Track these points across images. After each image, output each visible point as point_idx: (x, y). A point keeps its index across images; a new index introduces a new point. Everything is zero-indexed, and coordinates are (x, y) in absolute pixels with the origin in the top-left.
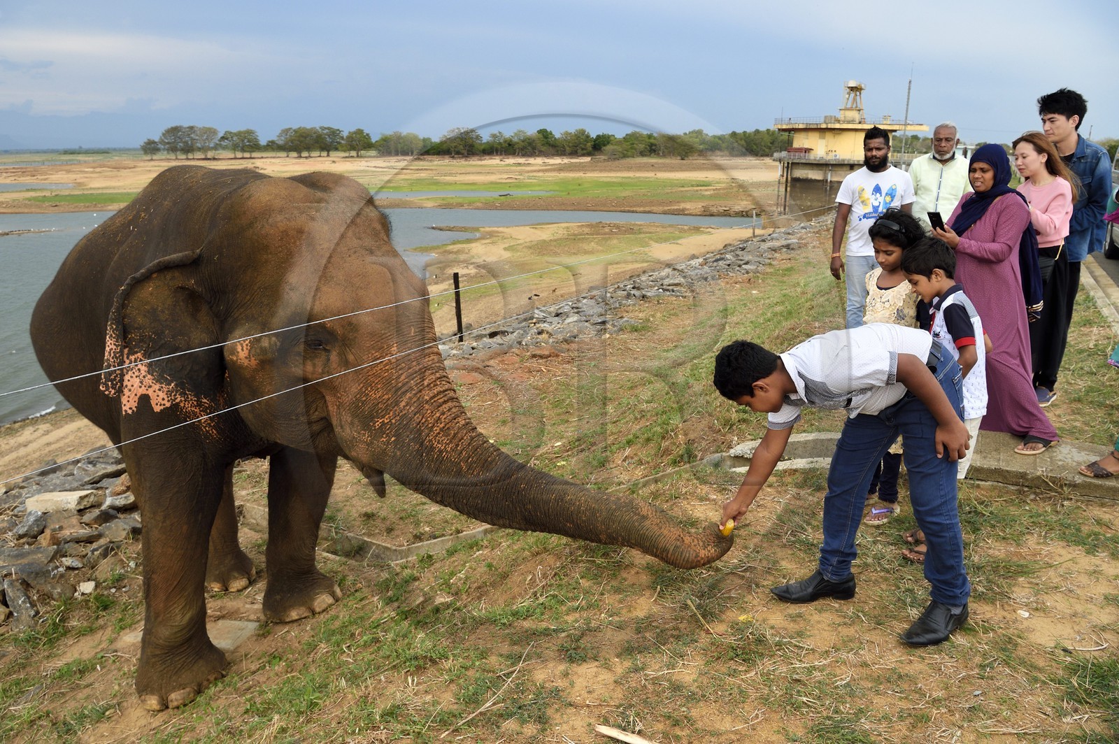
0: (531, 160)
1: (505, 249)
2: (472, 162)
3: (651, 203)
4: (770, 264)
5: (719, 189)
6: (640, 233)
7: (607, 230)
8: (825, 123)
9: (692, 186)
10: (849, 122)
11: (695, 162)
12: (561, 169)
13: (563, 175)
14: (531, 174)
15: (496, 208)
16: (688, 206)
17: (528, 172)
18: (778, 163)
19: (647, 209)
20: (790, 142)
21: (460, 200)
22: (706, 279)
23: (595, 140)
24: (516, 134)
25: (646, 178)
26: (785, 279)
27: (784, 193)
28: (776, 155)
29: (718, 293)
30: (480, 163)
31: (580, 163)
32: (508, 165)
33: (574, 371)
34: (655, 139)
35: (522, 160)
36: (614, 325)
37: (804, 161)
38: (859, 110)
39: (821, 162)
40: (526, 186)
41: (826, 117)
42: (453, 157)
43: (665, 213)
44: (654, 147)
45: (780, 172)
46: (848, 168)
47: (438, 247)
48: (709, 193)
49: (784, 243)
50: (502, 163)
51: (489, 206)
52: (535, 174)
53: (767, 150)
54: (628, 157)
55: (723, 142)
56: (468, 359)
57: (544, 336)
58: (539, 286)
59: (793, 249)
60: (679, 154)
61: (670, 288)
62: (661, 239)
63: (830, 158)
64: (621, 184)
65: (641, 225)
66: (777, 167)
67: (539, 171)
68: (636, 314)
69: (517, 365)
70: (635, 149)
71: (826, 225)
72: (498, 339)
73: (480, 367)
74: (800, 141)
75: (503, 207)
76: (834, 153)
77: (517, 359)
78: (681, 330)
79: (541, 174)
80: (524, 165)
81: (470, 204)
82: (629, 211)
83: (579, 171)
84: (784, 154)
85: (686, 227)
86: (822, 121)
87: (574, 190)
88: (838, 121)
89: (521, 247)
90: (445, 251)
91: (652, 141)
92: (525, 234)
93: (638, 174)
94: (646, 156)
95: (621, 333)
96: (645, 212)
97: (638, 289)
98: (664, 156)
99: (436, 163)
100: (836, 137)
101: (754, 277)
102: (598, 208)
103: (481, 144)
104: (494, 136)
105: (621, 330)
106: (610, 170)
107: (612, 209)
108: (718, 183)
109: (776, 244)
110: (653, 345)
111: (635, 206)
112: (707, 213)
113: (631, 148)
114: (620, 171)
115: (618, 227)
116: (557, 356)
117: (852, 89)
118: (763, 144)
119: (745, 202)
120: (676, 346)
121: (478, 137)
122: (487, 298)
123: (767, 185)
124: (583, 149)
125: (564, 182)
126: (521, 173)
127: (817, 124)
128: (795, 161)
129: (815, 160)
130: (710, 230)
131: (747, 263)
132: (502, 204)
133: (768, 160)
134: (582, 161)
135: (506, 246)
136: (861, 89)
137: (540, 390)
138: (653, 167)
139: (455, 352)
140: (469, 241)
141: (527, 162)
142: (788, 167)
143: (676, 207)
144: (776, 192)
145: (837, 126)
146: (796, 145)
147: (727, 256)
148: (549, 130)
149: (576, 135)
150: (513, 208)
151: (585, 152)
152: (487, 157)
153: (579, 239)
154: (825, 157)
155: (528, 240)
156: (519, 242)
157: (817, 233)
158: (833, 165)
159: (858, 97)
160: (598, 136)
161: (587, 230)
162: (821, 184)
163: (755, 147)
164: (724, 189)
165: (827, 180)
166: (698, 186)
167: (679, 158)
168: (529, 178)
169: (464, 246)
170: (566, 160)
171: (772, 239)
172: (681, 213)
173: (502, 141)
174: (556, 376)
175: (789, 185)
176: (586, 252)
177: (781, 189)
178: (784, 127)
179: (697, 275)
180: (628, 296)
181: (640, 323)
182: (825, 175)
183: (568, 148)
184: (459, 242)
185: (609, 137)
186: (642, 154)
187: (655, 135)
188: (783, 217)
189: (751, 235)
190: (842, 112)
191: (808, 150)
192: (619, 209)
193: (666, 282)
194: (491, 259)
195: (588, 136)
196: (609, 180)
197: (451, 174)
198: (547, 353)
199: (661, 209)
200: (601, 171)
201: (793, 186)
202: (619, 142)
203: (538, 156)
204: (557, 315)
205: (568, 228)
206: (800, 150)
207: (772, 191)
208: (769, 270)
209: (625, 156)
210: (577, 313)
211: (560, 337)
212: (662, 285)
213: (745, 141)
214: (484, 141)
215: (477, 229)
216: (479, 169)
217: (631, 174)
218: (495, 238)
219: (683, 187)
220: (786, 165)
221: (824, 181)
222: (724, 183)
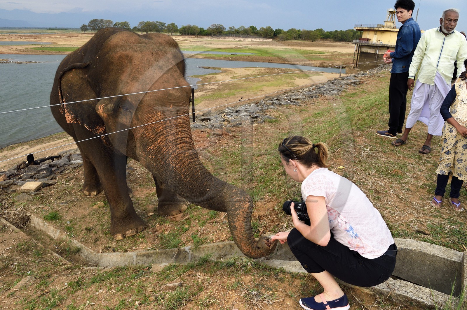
0: (246, 40)
1: (231, 78)
2: (221, 39)
3: (297, 61)
4: (345, 91)
5: (328, 56)
6: (291, 73)
7: (276, 71)
8: (377, 27)
9: (316, 53)
10: (388, 28)
11: (318, 43)
12: (259, 44)
13: (260, 46)
15: (229, 60)
16: (313, 62)
17: (245, 44)
18: (354, 45)
19: (295, 63)
20: (361, 36)
21: (214, 56)
22: (312, 97)
23: (275, 32)
24: (240, 28)
25: (296, 49)
26: (351, 99)
27: (356, 59)
28: (354, 41)
29: (317, 104)
30: (224, 40)
32: (236, 41)
34: (301, 32)
35: (242, 39)
37: (366, 44)
38: (393, 22)
39: (374, 45)
40: (243, 50)
41: (378, 25)
42: (212, 37)
43: (303, 65)
44: (300, 36)
45: (355, 49)
46: (386, 48)
47: (202, 76)
48: (323, 57)
49: (353, 81)
50: (234, 40)
51: (226, 59)
52: (247, 45)
53: (351, 39)
54: (289, 40)
55: (331, 35)
57: (226, 122)
59: (356, 84)
60: (311, 39)
62: (300, 76)
63: (379, 43)
64: (285, 51)
65: (292, 70)
66: (354, 47)
67: (249, 44)
70: (292, 36)
74: (365, 35)
76: (380, 41)
79: (250, 46)
80: (243, 41)
81: (218, 57)
82: (287, 64)
83: (267, 45)
84: (358, 41)
85: (311, 72)
86: (376, 26)
87: (264, 53)
88: (384, 27)
89: (238, 77)
90: (205, 78)
91: (300, 33)
92: (240, 72)
93: (293, 47)
94: (297, 39)
98: (305, 40)
99: (205, 39)
100: (382, 34)
101: (336, 97)
102: (274, 62)
103: (225, 31)
104: (230, 28)
106: (281, 45)
107: (279, 62)
108: (327, 53)
109: (349, 81)
110: (278, 130)
111: (289, 62)
112: (321, 66)
113: (290, 36)
114: (285, 46)
115: (281, 70)
117: (391, 13)
118: (349, 36)
119: (339, 62)
121: (224, 28)
122: (221, 99)
123: (349, 54)
124: (269, 35)
125: (260, 50)
126: (241, 45)
127: (374, 28)
128: (362, 44)
129: (372, 44)
130: (322, 73)
131: (333, 90)
132: (232, 58)
133: (350, 44)
134: (268, 40)
135: (232, 76)
138: (299, 45)
140: (216, 74)
141: (244, 40)
142: (359, 47)
143: (308, 63)
144: (353, 58)
145: (383, 29)
146: (364, 37)
147: (325, 86)
148: (255, 26)
149: (266, 29)
150: (236, 60)
151: (270, 36)
152: (227, 38)
153: (264, 75)
154: (376, 43)
155: (241, 74)
156: (237, 75)
157: (369, 77)
158: (379, 47)
160: (276, 30)
161: (267, 71)
162: (373, 55)
163: (345, 37)
164: (330, 55)
165: (376, 53)
166: (318, 54)
167: (311, 41)
168: (245, 47)
169: (214, 76)
170: (262, 40)
171: (347, 79)
172: (310, 65)
173: (234, 31)
175: (359, 55)
176: (266, 81)
177: (355, 57)
178: (359, 28)
179: (308, 94)
182: (376, 51)
183: (263, 35)
184: (212, 74)
185: (281, 30)
186: (295, 39)
187: (302, 30)
188: (355, 69)
189: (339, 76)
190: (385, 23)
191: (369, 40)
192: (283, 62)
194: (225, 82)
195: (272, 30)
196: (279, 49)
197: (211, 44)
199: (301, 63)
200: (276, 45)
201: (361, 56)
202: (285, 33)
203: (250, 38)
204: (237, 112)
205: (259, 70)
206: (365, 39)
207: (351, 57)
208: (344, 94)
209: (287, 39)
212: (290, 99)
213: (341, 35)
214: (226, 30)
215: (219, 69)
216: (223, 43)
217: (289, 47)
218: (227, 73)
219: (312, 54)
220: (358, 46)
222: (330, 53)
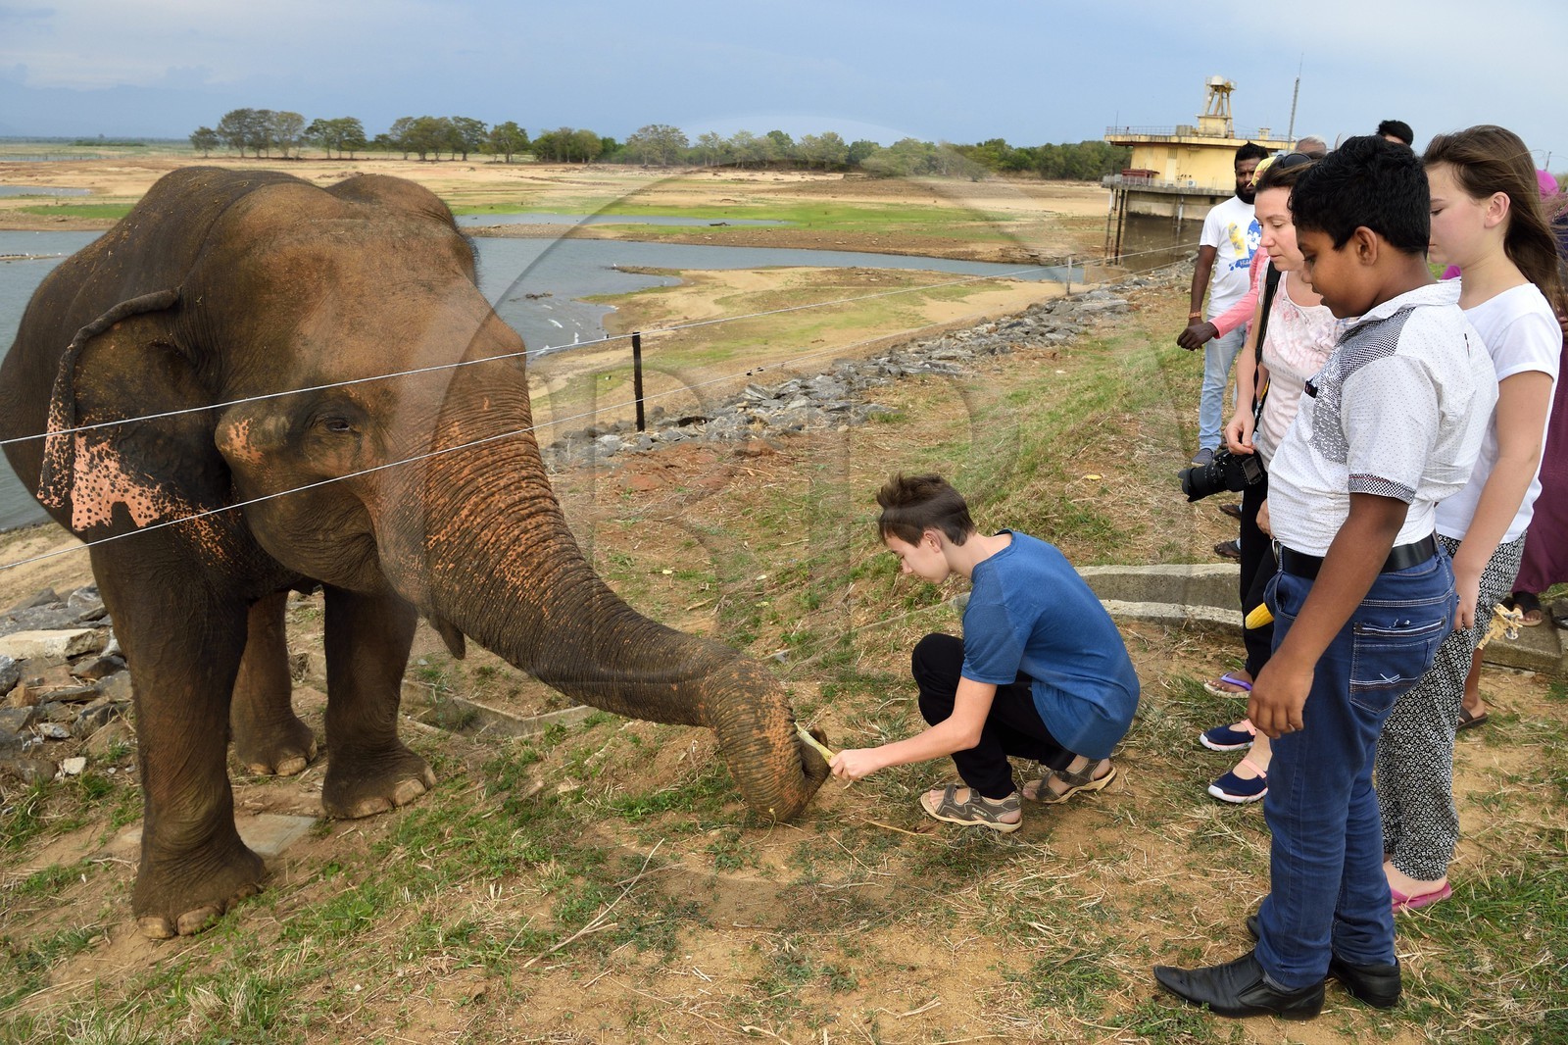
0: (758, 176)
1: (716, 302)
2: (673, 176)
3: (928, 243)
4: (1085, 333)
5: (1025, 226)
6: (910, 285)
7: (863, 278)
8: (1177, 135)
9: (988, 219)
10: (1211, 136)
11: (991, 185)
12: (800, 189)
13: (803, 198)
14: (758, 196)
15: (705, 243)
16: (979, 247)
17: (754, 192)
18: (1108, 191)
19: (922, 250)
20: (1127, 161)
21: (654, 230)
22: (992, 352)
23: (851, 150)
24: (737, 137)
25: (922, 206)
26: (1104, 355)
27: (1116, 234)
28: (1107, 179)
29: (1008, 372)
30: (684, 176)
31: (828, 182)
32: (726, 181)
33: (794, 476)
34: (936, 150)
35: (745, 175)
36: (857, 414)
37: (1145, 189)
38: (1226, 119)
39: (1170, 192)
40: (750, 211)
41: (1178, 127)
42: (645, 168)
43: (947, 257)
44: (934, 163)
45: (1111, 204)
46: (1208, 201)
47: (620, 297)
48: (1010, 230)
49: (1108, 303)
50: (716, 177)
51: (695, 239)
52: (763, 195)
53: (1095, 172)
54: (898, 176)
55: (1033, 159)
56: (645, 455)
57: (757, 425)
58: (762, 357)
59: (1120, 313)
60: (970, 174)
61: (941, 362)
62: (940, 293)
63: (1183, 185)
64: (885, 214)
65: (912, 273)
66: (1107, 196)
67: (769, 191)
68: (890, 397)
69: (713, 466)
70: (907, 164)
71: (1169, 281)
72: (691, 429)
73: (660, 466)
74: (1141, 161)
75: (715, 242)
76: (1188, 180)
77: (714, 457)
78: (950, 422)
79: (771, 196)
80: (748, 181)
81: (667, 236)
82: (895, 253)
83: (826, 192)
84: (1118, 178)
85: (975, 279)
86: (1173, 131)
87: (818, 220)
88: (1196, 134)
89: (739, 299)
90: (630, 303)
91: (932, 153)
92: (745, 281)
93: (911, 201)
94: (923, 174)
95: (866, 424)
96: (918, 255)
97: (896, 363)
98: (948, 175)
99: (620, 175)
100: (1192, 155)
101: (1061, 351)
102: (852, 247)
103: (686, 150)
104: (705, 138)
105: (866, 419)
106: (871, 194)
107: (871, 248)
108: (1023, 216)
109: (1097, 305)
110: (909, 442)
111: (903, 246)
112: (1007, 260)
113: (902, 163)
114: (885, 195)
115: (879, 275)
116: (771, 454)
117: (1217, 88)
118: (1089, 162)
119: (1061, 246)
120: (941, 445)
121: (683, 140)
123: (1092, 221)
124: (832, 162)
125: (804, 209)
126: (742, 193)
127: (1166, 137)
128: (1133, 189)
129: (1161, 188)
130: (1009, 283)
131: (1053, 331)
132: (714, 237)
133: (1095, 187)
134: (831, 178)
135: (718, 297)
136: (1230, 89)
137: (743, 501)
138: (931, 191)
139: (627, 445)
140: (663, 289)
141: (751, 178)
142: (1122, 197)
143: (962, 250)
144: (1105, 232)
145: (1194, 140)
146: (1135, 165)
147: (1026, 320)
148: (784, 133)
149: (823, 141)
150: (729, 244)
151: (835, 166)
152: (695, 170)
153: (822, 291)
154: (1175, 184)
155: (750, 289)
156: (736, 292)
157: (1156, 290)
158: (1186, 196)
159: (1225, 101)
160: (855, 144)
161: (834, 278)
162: (1168, 222)
163: (1078, 166)
164: (1032, 225)
165: (1177, 218)
166: (995, 220)
167: (970, 179)
168: (754, 201)
169: (657, 295)
170: (808, 177)
171: (1092, 298)
172: (970, 257)
173: (716, 147)
174: (768, 483)
175: (1123, 222)
176: (832, 310)
177: (1111, 228)
178: (1119, 139)
179: (980, 345)
180: (881, 372)
181: (894, 411)
182: (1175, 209)
183: (811, 161)
184: (651, 290)
185: (870, 145)
186: (918, 171)
187: (937, 144)
188: (1114, 267)
189: (1064, 292)
190: (1202, 121)
191: (1151, 174)
192: (882, 249)
193: (936, 354)
194: (696, 315)
195: (840, 144)
196: (868, 207)
197: (642, 192)
198: (757, 449)
199: (941, 251)
200: (858, 194)
201: (1129, 225)
202: (885, 153)
203: (768, 170)
204: (778, 397)
205: (807, 274)
206: (1140, 173)
207: (1099, 230)
208: (1082, 342)
209: (893, 175)
210: (806, 394)
211: (778, 427)
212: (930, 358)
213: (1065, 159)
214: (691, 145)
215: (676, 273)
216: (682, 186)
217: (900, 200)
218: (701, 286)
219: (974, 220)
220: (1120, 194)
221: (1174, 219)
222: (1033, 217)
